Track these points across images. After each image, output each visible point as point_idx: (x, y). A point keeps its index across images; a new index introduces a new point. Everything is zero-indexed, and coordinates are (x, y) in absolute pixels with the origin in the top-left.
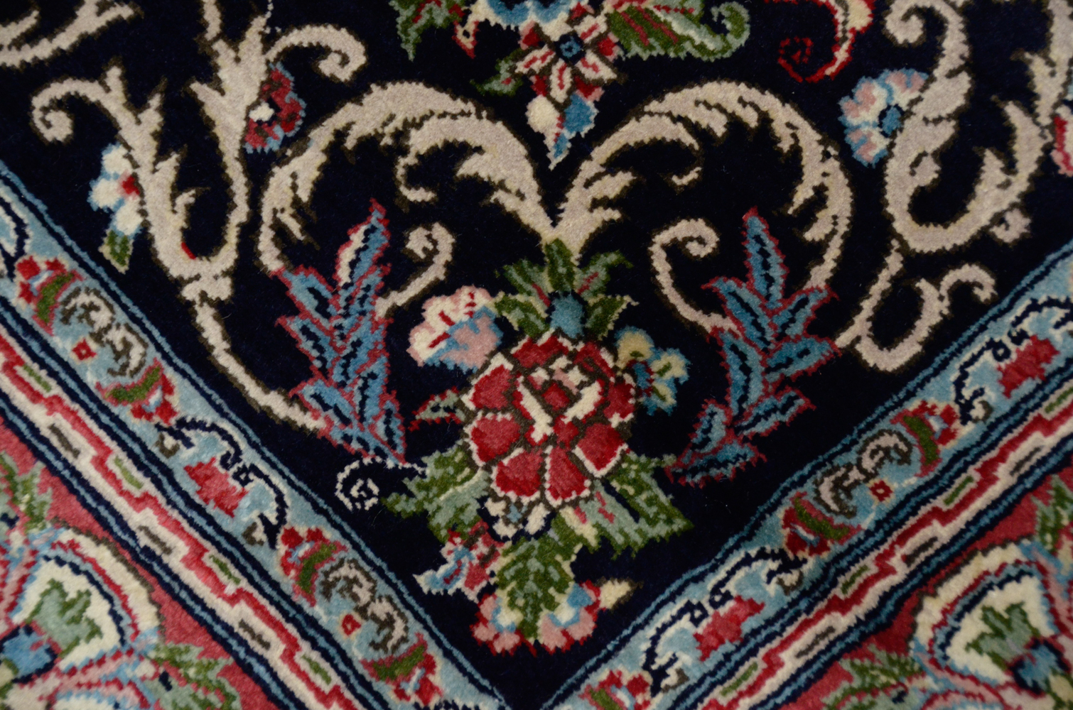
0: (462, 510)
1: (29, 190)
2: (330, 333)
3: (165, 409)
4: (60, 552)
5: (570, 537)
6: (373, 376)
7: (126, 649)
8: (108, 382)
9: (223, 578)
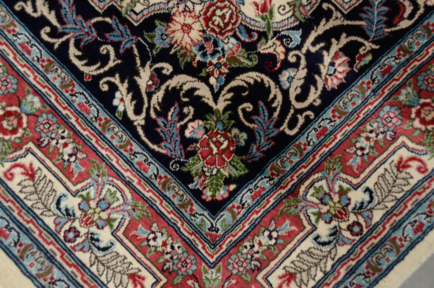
0: (198, 170)
1: (100, 102)
2: (167, 131)
3: (131, 150)
4: (110, 182)
5: (222, 175)
6: (177, 141)
7: (125, 203)
8: (118, 144)
9: (145, 187)
